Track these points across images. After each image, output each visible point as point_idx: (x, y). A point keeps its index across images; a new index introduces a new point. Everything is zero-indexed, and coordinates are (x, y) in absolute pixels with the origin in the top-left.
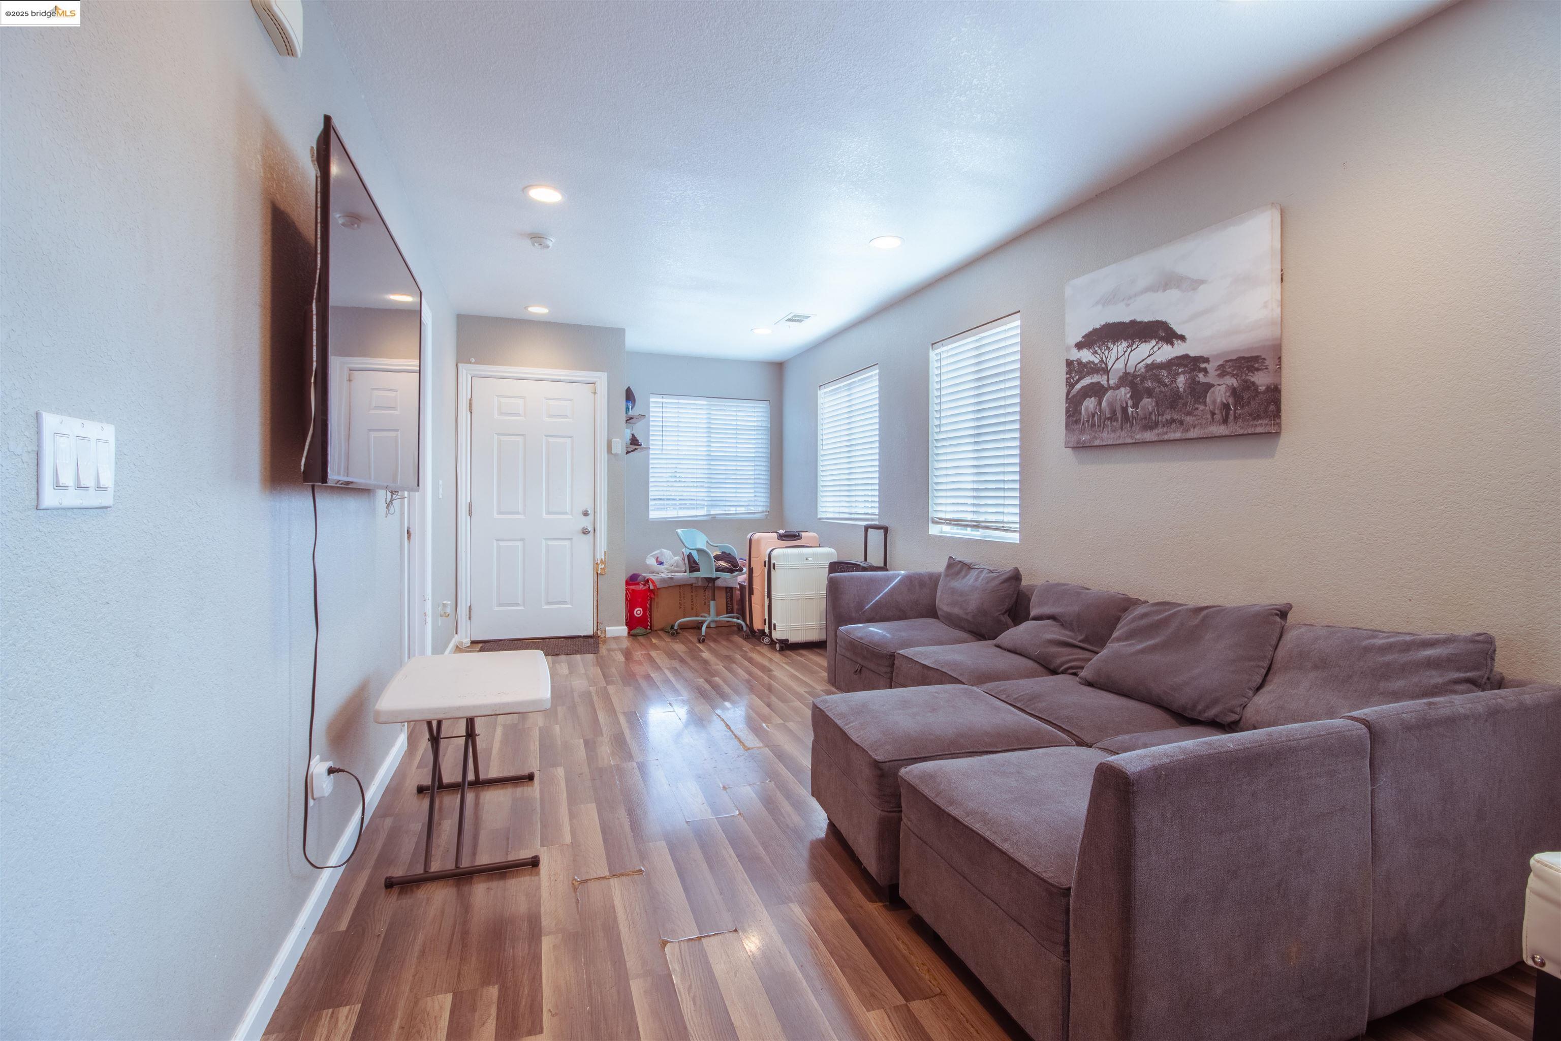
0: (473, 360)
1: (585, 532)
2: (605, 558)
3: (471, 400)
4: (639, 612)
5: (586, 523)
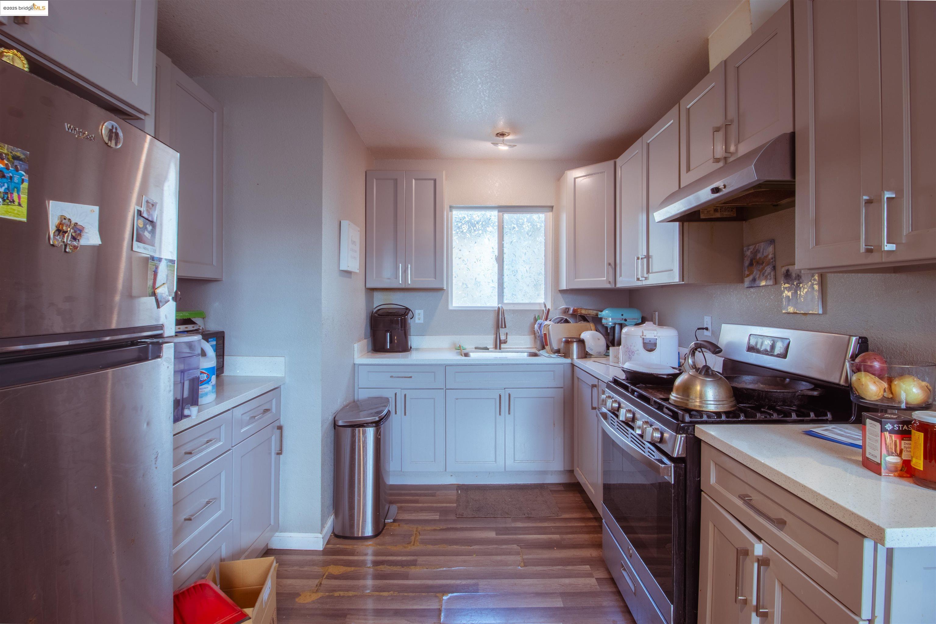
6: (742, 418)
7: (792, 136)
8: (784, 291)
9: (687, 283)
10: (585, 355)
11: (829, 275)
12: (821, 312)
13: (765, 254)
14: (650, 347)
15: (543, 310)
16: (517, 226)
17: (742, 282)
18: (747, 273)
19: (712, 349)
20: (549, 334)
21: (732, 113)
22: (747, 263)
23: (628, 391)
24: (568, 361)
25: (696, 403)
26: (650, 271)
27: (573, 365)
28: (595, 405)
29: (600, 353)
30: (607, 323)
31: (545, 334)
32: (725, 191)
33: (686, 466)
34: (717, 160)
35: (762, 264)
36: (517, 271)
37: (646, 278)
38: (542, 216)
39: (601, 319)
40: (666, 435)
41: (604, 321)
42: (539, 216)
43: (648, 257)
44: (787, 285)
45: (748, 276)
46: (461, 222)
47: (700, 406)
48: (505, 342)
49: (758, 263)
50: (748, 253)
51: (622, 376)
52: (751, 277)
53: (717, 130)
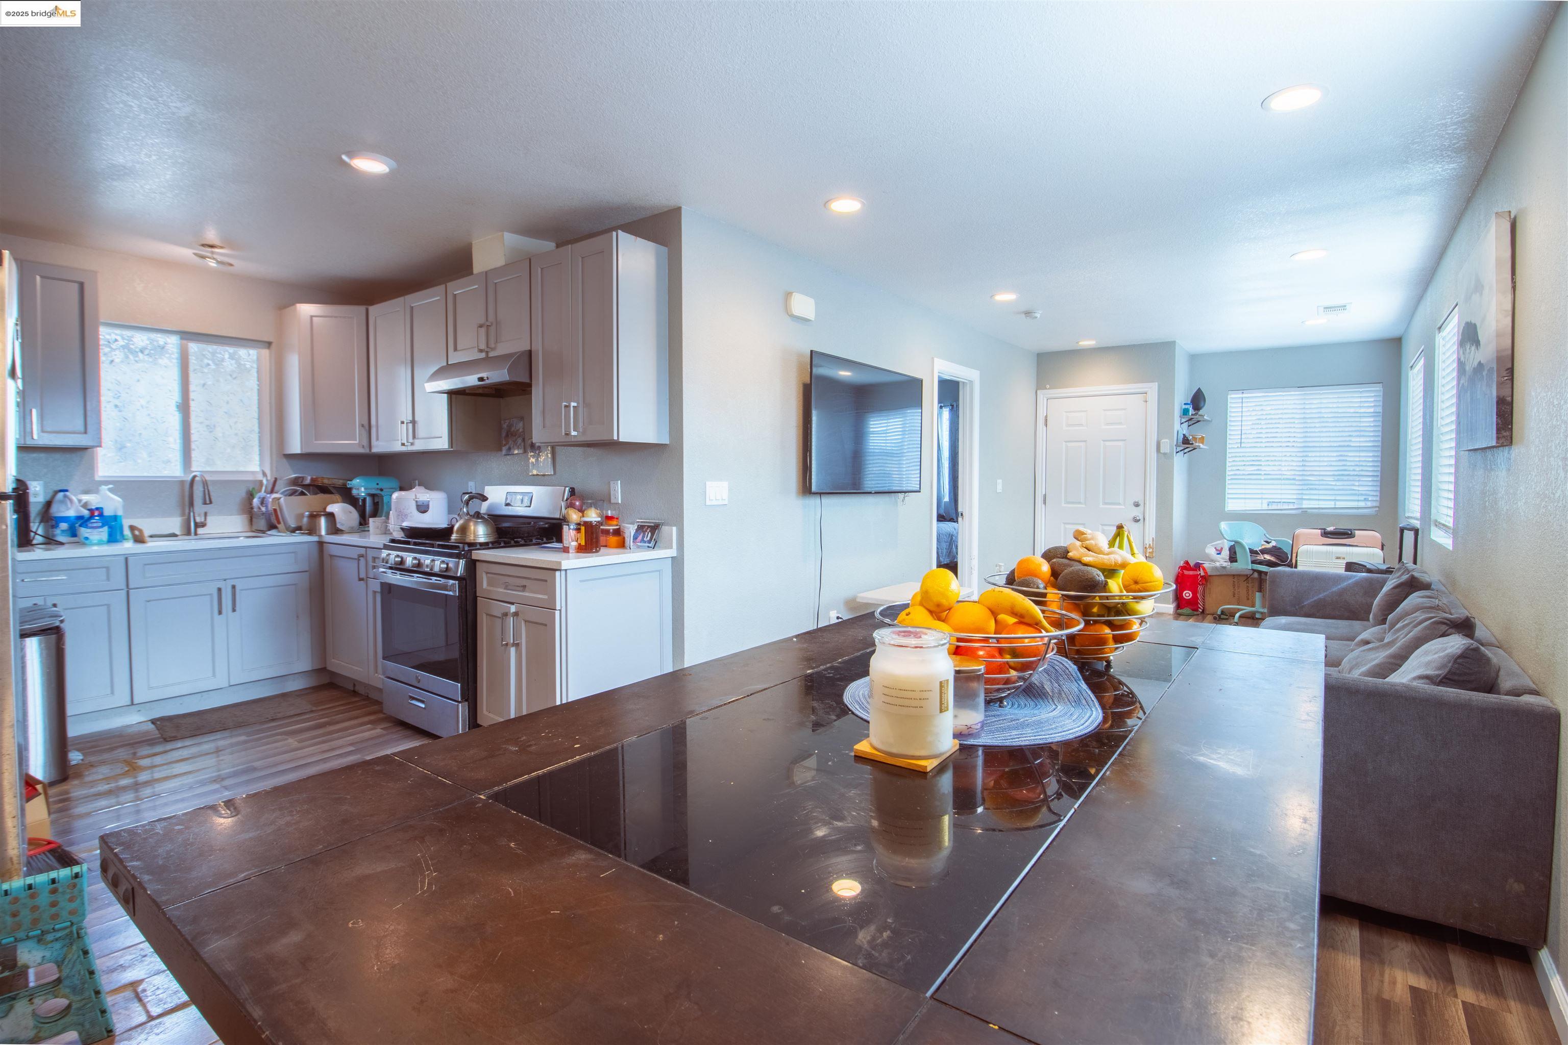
0: (1048, 386)
1: (1136, 521)
2: (1153, 544)
3: (1046, 417)
4: (1187, 595)
5: (1137, 512)
6: (502, 545)
7: (530, 352)
8: (530, 459)
9: (455, 449)
10: (334, 529)
11: (557, 447)
12: (552, 473)
13: (517, 428)
14: (423, 508)
15: (261, 482)
16: (213, 361)
17: (501, 450)
18: (504, 443)
19: (482, 499)
20: (281, 510)
21: (491, 318)
22: (504, 434)
23: (409, 544)
24: (314, 539)
25: (471, 538)
26: (416, 437)
27: (321, 544)
28: (363, 575)
29: (352, 528)
30: (358, 494)
31: (275, 510)
32: (487, 382)
33: (466, 583)
34: (481, 351)
35: (515, 436)
36: (214, 426)
37: (412, 444)
38: (253, 353)
39: (350, 489)
40: (451, 565)
41: (354, 492)
42: (248, 353)
43: (414, 422)
44: (532, 454)
45: (505, 445)
46: (110, 347)
47: (474, 540)
48: (203, 525)
49: (512, 435)
50: (505, 426)
51: (399, 535)
52: (507, 447)
53: (481, 326)
